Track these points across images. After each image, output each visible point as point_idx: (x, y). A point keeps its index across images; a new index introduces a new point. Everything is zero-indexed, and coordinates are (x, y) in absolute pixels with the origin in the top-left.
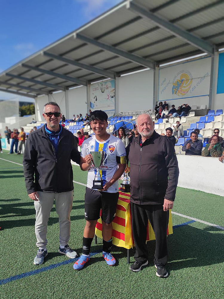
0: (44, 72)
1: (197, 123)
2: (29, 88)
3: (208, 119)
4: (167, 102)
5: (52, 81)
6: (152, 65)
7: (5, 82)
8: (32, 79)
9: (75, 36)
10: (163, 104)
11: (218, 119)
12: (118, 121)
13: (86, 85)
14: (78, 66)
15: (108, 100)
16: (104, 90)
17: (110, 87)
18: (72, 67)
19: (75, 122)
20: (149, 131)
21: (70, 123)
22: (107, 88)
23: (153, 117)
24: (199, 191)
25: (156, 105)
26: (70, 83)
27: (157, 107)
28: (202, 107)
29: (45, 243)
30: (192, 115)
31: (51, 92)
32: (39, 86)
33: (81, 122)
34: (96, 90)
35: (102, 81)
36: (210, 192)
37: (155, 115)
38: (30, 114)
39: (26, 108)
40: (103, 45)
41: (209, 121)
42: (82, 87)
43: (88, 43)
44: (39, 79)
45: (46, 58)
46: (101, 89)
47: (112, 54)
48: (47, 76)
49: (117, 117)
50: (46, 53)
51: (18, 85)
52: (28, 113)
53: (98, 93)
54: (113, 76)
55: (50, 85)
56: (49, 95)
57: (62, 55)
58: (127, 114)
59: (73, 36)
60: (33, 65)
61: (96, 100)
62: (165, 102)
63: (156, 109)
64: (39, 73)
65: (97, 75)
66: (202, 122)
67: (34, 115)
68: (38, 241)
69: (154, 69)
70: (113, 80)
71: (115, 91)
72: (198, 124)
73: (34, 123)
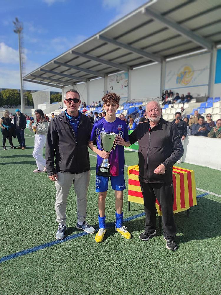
0: (71, 67)
1: (198, 108)
2: (58, 80)
3: (208, 105)
4: (172, 91)
5: (76, 74)
6: (159, 59)
7: (40, 76)
8: (61, 73)
9: (98, 38)
10: (169, 91)
11: (217, 105)
12: (130, 107)
13: (104, 77)
14: (99, 61)
15: (122, 89)
16: (119, 81)
17: (124, 78)
18: (93, 63)
19: (94, 107)
20: (156, 116)
21: (91, 108)
22: (122, 79)
23: (161, 103)
24: (206, 167)
25: (163, 93)
26: (91, 75)
27: (163, 95)
28: (202, 95)
29: (64, 220)
30: (193, 101)
31: (76, 83)
32: (66, 79)
33: (100, 108)
34: (112, 81)
35: (118, 74)
36: (216, 169)
37: (162, 101)
38: (57, 101)
39: (54, 97)
40: (120, 44)
41: (209, 107)
42: (101, 78)
43: (109, 43)
44: (66, 73)
45: (74, 56)
46: (116, 80)
47: (127, 51)
48: (73, 71)
49: (129, 103)
50: (73, 52)
51: (49, 78)
52: (56, 100)
53: (114, 83)
54: (126, 69)
55: (75, 78)
56: (74, 85)
57: (86, 53)
58: (138, 101)
59: (96, 37)
60: (63, 62)
61: (112, 89)
62: (170, 91)
63: (162, 97)
64: (67, 68)
65: (114, 68)
66: (203, 108)
67: (61, 102)
68: (58, 218)
69: (162, 62)
70: (126, 72)
71: (128, 81)
72: (199, 110)
73: (61, 108)
